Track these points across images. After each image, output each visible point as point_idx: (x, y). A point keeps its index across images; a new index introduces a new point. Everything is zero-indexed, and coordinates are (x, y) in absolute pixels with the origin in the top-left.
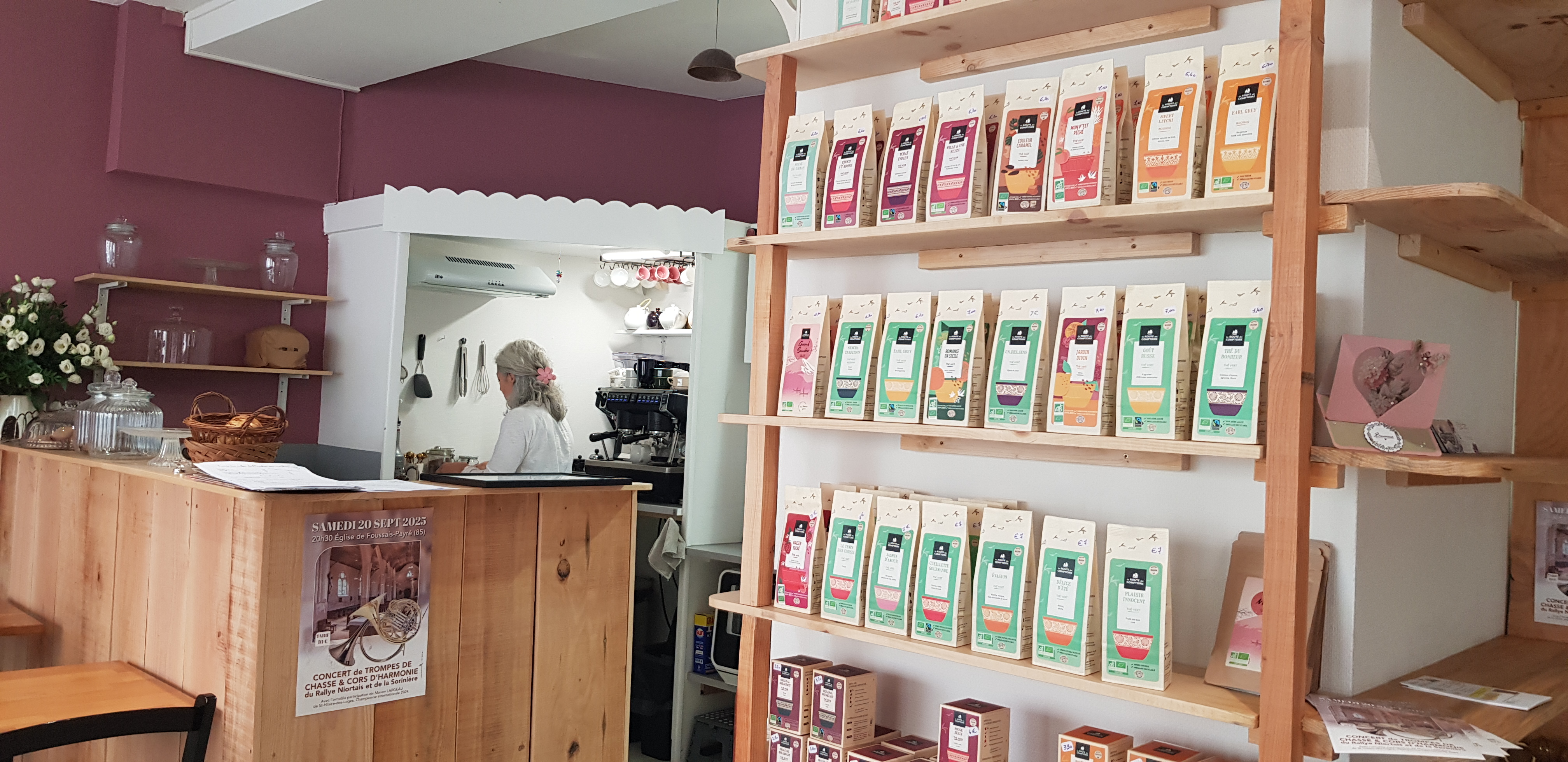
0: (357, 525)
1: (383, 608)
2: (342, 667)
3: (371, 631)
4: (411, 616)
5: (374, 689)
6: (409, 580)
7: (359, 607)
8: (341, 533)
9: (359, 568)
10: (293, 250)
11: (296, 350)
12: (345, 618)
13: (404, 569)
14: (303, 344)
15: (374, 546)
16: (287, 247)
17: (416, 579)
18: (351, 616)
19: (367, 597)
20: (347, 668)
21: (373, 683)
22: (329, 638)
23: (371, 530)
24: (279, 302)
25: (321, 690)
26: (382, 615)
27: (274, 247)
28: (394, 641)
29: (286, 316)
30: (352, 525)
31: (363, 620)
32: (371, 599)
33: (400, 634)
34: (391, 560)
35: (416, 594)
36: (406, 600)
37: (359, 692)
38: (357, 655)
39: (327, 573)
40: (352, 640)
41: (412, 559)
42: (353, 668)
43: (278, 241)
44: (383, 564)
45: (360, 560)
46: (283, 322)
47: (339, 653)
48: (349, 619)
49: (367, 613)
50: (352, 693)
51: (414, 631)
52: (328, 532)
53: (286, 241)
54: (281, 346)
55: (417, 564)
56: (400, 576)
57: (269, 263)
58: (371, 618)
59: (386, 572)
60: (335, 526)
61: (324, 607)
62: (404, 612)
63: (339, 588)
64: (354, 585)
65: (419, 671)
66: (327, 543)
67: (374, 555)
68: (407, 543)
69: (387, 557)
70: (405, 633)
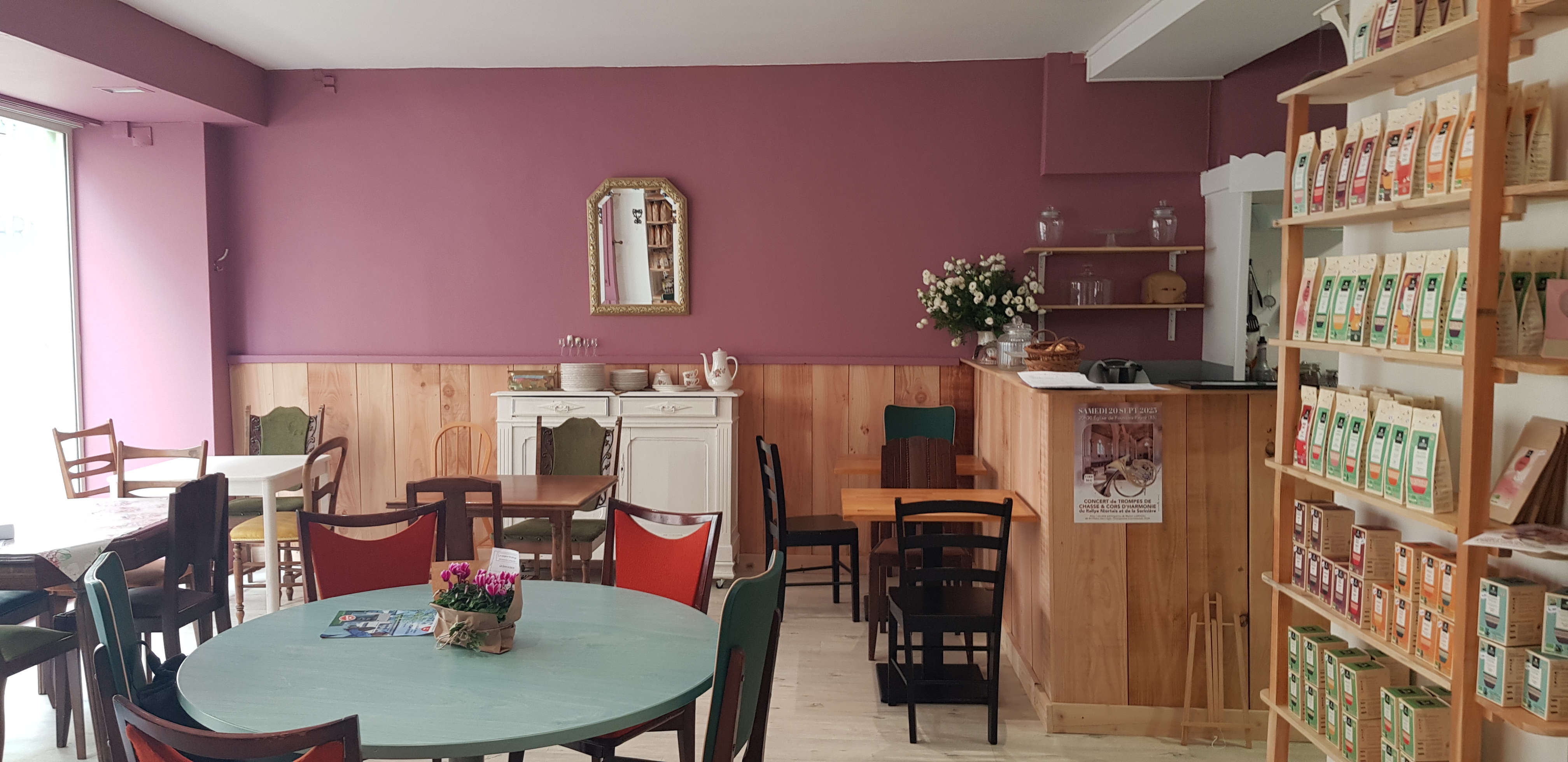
0: (1108, 411)
1: (1129, 464)
2: (1102, 497)
3: (1121, 477)
4: (1149, 471)
5: (1124, 514)
6: (1146, 448)
7: (1112, 461)
8: (1098, 415)
9: (1111, 438)
10: (1173, 213)
11: (1174, 289)
12: (1103, 468)
14: (1180, 284)
15: (1120, 425)
16: (1168, 212)
17: (1151, 447)
18: (1107, 466)
20: (1106, 498)
21: (1124, 510)
22: (1093, 478)
24: (1168, 253)
25: (1090, 509)
27: (1158, 212)
28: (1138, 485)
29: (1172, 264)
30: (1105, 411)
33: (1142, 481)
34: (1133, 434)
35: (1152, 457)
36: (1145, 461)
37: (1115, 514)
38: (1112, 490)
39: (1090, 438)
40: (1108, 481)
41: (1148, 434)
42: (1110, 499)
43: (1161, 208)
44: (1127, 436)
45: (1111, 432)
46: (1170, 268)
47: (1100, 488)
48: (1105, 469)
49: (1117, 466)
50: (1110, 514)
51: (1151, 481)
52: (1089, 414)
53: (1168, 207)
54: (1164, 287)
55: (1152, 438)
56: (1140, 444)
57: (1155, 224)
58: (1121, 469)
59: (1130, 441)
60: (1094, 411)
61: (1089, 460)
62: (1144, 468)
63: (1098, 449)
64: (1108, 448)
65: (1157, 506)
66: (1088, 422)
67: (1121, 430)
69: (1130, 432)
70: (1145, 481)
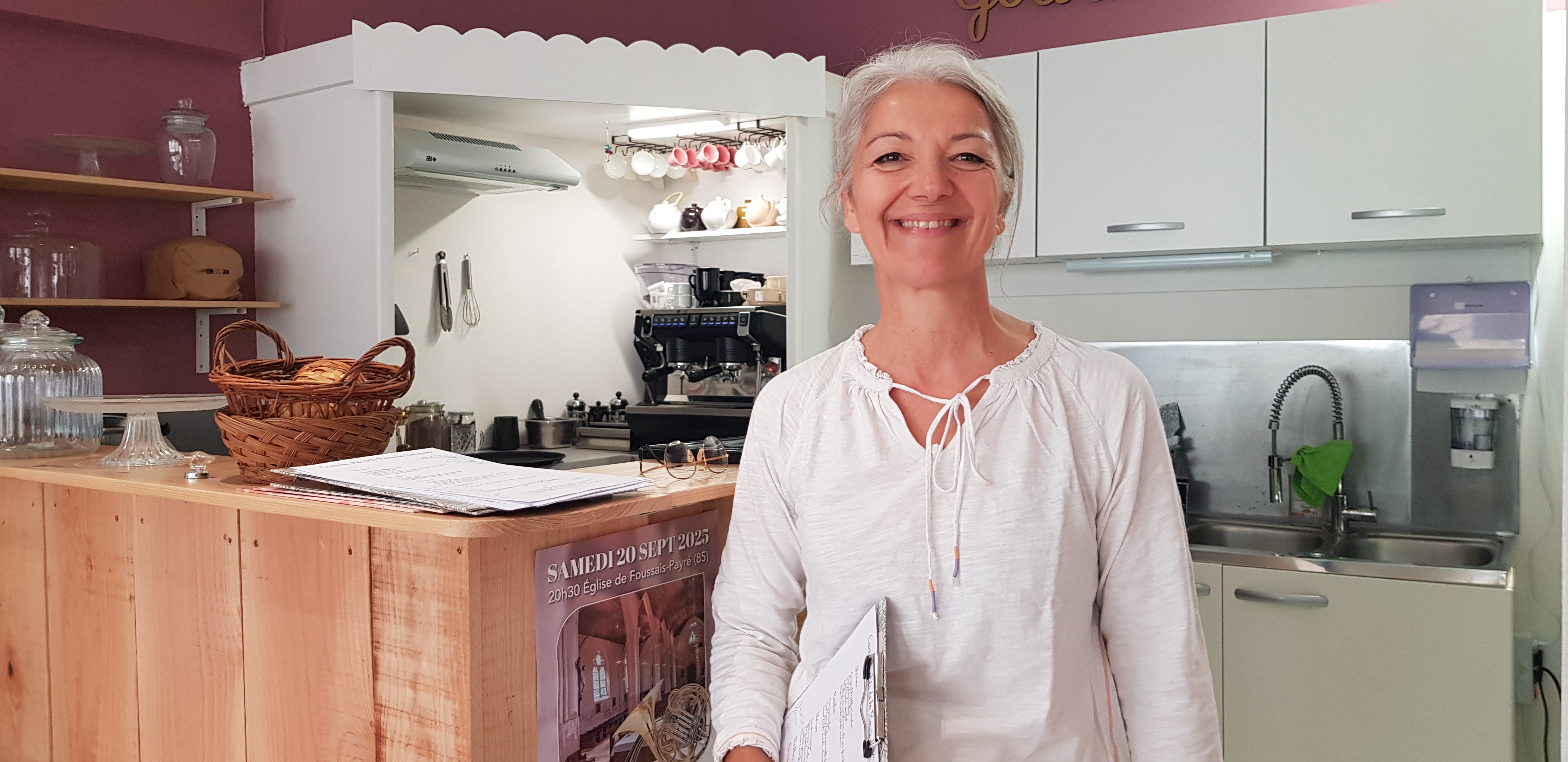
0: (616, 558)
1: (660, 709)
4: (698, 714)
6: (692, 648)
7: (625, 715)
8: (591, 577)
9: (621, 640)
10: (207, 124)
11: (226, 272)
12: (607, 742)
13: (685, 629)
14: (234, 262)
15: (640, 595)
16: (198, 121)
17: (701, 645)
18: (616, 735)
19: (637, 692)
23: (635, 565)
24: (184, 204)
26: (660, 722)
27: (178, 120)
29: (199, 224)
30: (608, 560)
31: (632, 739)
32: (643, 694)
33: (685, 751)
34: (665, 617)
39: (575, 659)
41: (694, 608)
43: (184, 112)
44: (655, 625)
45: (622, 625)
46: (195, 233)
48: (612, 742)
49: (638, 723)
52: (573, 580)
53: (196, 111)
54: (206, 267)
56: (681, 644)
57: (173, 146)
58: (644, 732)
59: (661, 640)
60: (582, 566)
61: (574, 729)
62: (688, 709)
63: (596, 686)
64: (616, 674)
66: (571, 601)
67: (642, 611)
68: (686, 581)
69: (659, 613)
70: (693, 748)
